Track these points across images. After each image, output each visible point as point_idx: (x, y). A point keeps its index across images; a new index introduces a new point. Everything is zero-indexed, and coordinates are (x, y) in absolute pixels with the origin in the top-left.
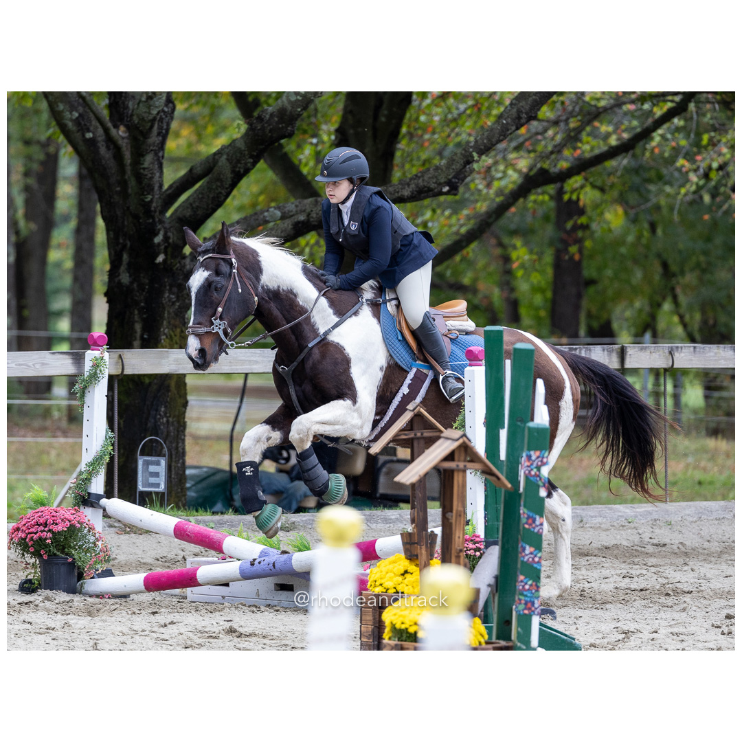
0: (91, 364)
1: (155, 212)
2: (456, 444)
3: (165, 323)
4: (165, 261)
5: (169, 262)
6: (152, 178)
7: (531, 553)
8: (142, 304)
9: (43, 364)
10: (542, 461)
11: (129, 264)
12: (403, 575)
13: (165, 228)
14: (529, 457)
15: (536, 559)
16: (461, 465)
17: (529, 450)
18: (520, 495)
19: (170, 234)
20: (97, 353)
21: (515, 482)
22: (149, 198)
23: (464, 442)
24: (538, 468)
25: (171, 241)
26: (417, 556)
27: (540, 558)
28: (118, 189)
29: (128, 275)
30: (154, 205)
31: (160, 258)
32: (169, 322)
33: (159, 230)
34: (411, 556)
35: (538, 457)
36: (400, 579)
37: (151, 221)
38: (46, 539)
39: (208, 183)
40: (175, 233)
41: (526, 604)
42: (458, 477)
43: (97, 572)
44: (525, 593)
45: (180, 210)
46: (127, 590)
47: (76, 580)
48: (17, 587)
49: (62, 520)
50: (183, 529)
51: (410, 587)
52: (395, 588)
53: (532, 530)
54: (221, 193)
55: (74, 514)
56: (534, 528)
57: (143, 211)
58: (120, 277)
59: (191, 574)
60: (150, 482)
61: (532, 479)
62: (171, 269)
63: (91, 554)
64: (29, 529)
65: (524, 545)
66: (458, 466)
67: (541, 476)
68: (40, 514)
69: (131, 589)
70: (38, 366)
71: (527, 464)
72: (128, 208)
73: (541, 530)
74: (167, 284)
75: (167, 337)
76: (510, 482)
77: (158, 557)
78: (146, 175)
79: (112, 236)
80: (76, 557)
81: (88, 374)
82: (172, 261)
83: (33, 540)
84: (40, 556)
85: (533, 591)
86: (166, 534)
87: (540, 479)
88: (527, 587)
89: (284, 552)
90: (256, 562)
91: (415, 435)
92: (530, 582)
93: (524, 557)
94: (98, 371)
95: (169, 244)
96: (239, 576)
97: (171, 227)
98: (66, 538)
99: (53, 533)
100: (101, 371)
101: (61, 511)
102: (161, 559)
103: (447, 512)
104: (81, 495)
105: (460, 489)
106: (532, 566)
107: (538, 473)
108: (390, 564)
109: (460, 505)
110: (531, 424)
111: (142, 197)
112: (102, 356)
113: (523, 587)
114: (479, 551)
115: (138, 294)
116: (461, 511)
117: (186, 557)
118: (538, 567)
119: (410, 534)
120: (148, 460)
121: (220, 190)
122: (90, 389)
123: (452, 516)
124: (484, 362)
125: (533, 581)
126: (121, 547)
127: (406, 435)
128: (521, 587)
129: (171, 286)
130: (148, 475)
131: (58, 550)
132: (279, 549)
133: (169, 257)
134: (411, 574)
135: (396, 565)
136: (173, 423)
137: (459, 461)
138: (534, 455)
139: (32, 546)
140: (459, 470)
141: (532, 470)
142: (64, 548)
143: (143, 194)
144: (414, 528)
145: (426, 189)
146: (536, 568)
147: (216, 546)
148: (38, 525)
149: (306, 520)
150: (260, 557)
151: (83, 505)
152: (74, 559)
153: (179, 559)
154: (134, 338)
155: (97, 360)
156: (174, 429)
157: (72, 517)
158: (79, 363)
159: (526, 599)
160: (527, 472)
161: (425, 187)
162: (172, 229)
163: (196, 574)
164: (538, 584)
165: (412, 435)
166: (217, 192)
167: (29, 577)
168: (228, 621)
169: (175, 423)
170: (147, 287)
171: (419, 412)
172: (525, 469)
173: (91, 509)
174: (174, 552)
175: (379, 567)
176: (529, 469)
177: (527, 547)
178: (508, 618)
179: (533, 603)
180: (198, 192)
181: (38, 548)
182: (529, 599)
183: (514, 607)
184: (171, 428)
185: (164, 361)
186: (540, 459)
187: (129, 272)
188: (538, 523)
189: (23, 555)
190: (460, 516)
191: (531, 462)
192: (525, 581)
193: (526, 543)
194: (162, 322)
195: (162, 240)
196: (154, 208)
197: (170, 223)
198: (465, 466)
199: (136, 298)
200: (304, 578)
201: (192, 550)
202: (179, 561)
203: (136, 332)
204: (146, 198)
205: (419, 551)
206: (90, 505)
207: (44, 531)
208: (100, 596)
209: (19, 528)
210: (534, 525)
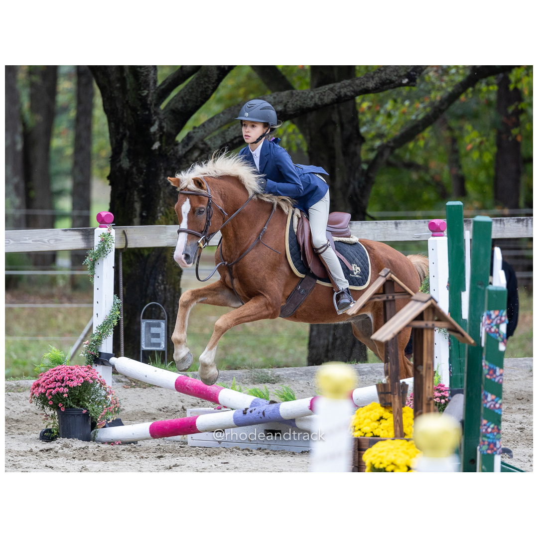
0: (100, 239)
1: (151, 105)
2: (425, 306)
3: (161, 202)
4: (160, 148)
5: (164, 149)
6: (147, 75)
7: (493, 400)
8: (141, 186)
9: (56, 240)
10: (500, 320)
11: (129, 151)
12: (379, 420)
13: (160, 119)
14: (489, 316)
15: (497, 406)
16: (430, 324)
17: (489, 309)
18: (481, 349)
19: (164, 124)
20: (104, 230)
21: (477, 338)
22: (145, 93)
23: (432, 304)
24: (498, 326)
25: (165, 130)
26: (391, 404)
27: (501, 404)
28: (118, 85)
29: (128, 160)
30: (150, 98)
31: (156, 146)
32: (165, 202)
33: (155, 121)
34: (386, 404)
35: (497, 316)
36: (376, 424)
37: (147, 113)
38: (63, 393)
39: (197, 78)
40: (168, 122)
41: (489, 444)
42: (427, 334)
43: (109, 422)
44: (488, 435)
45: (173, 102)
46: (135, 437)
47: (90, 429)
48: (38, 436)
49: (77, 377)
50: (184, 383)
51: (385, 431)
52: (372, 432)
53: (493, 380)
54: (208, 87)
55: (87, 371)
56: (495, 378)
57: (140, 104)
58: (121, 162)
59: (191, 422)
60: (152, 342)
61: (492, 335)
62: (166, 155)
63: (103, 406)
64: (48, 385)
65: (486, 393)
66: (427, 325)
67: (500, 332)
68: (57, 371)
69: (139, 436)
70: (52, 242)
71: (488, 322)
72: (127, 102)
73: (501, 380)
74: (162, 168)
75: (163, 214)
76: (473, 338)
77: (160, 408)
78: (143, 73)
79: (113, 126)
80: (90, 409)
81: (97, 248)
82: (167, 147)
83: (51, 394)
84: (58, 409)
85: (495, 434)
86: (168, 388)
87: (500, 335)
88: (489, 430)
89: (272, 402)
90: (248, 411)
91: (387, 298)
92: (492, 426)
93: (486, 404)
94: (106, 246)
95: (164, 133)
96: (233, 423)
97: (165, 118)
98: (80, 393)
99: (69, 388)
100: (108, 245)
101: (76, 369)
102: (163, 410)
103: (418, 365)
104: (92, 355)
105: (429, 344)
106: (494, 412)
107: (497, 330)
108: (367, 411)
109: (429, 358)
110: (490, 287)
111: (139, 92)
112: (109, 232)
113: (486, 430)
114: (444, 399)
115: (137, 177)
116: (430, 365)
117: (185, 407)
118: (499, 413)
119: (384, 385)
120: (150, 323)
121: (207, 85)
122: (99, 261)
123: (422, 369)
124: (445, 233)
125: (495, 425)
126: (129, 400)
127: (379, 298)
128: (484, 430)
129: (166, 170)
130: (150, 335)
131: (74, 403)
132: (267, 399)
133: (164, 144)
134: (386, 420)
135: (372, 412)
136: (169, 289)
137: (428, 320)
138: (494, 314)
139: (51, 400)
140: (428, 329)
141: (492, 327)
142: (79, 401)
143: (140, 90)
144: (388, 379)
145: (388, 81)
146: (497, 413)
147: (213, 398)
148: (55, 381)
149: (289, 374)
150: (251, 406)
151: (95, 363)
152: (88, 410)
153: (179, 409)
154: (134, 216)
155: (104, 236)
156: (171, 295)
157: (85, 374)
158: (88, 239)
159: (489, 440)
160: (488, 329)
161: (387, 79)
162: (165, 120)
163: (195, 422)
164: (499, 427)
165: (385, 298)
166: (205, 86)
167: (48, 427)
168: (225, 463)
169: (171, 290)
170: (145, 171)
171: (391, 277)
172: (486, 327)
173: (102, 366)
174: (174, 403)
175: (357, 414)
176: (490, 326)
177: (489, 395)
178: (472, 457)
179: (495, 444)
180: (188, 87)
181: (57, 402)
182: (491, 441)
183: (478, 448)
184: (168, 294)
185: (162, 236)
186: (499, 318)
187: (129, 158)
188: (498, 373)
189: (43, 408)
190: (430, 368)
191: (491, 320)
192: (488, 424)
193: (489, 391)
194: (159, 202)
195: (158, 130)
196: (150, 101)
197: (164, 114)
198: (433, 325)
199: (136, 181)
200: (290, 424)
201: (190, 401)
202: (178, 411)
203: (136, 210)
204: (143, 93)
205: (392, 399)
206: (100, 363)
207: (61, 386)
208: (112, 443)
209: (39, 384)
210: (494, 376)
